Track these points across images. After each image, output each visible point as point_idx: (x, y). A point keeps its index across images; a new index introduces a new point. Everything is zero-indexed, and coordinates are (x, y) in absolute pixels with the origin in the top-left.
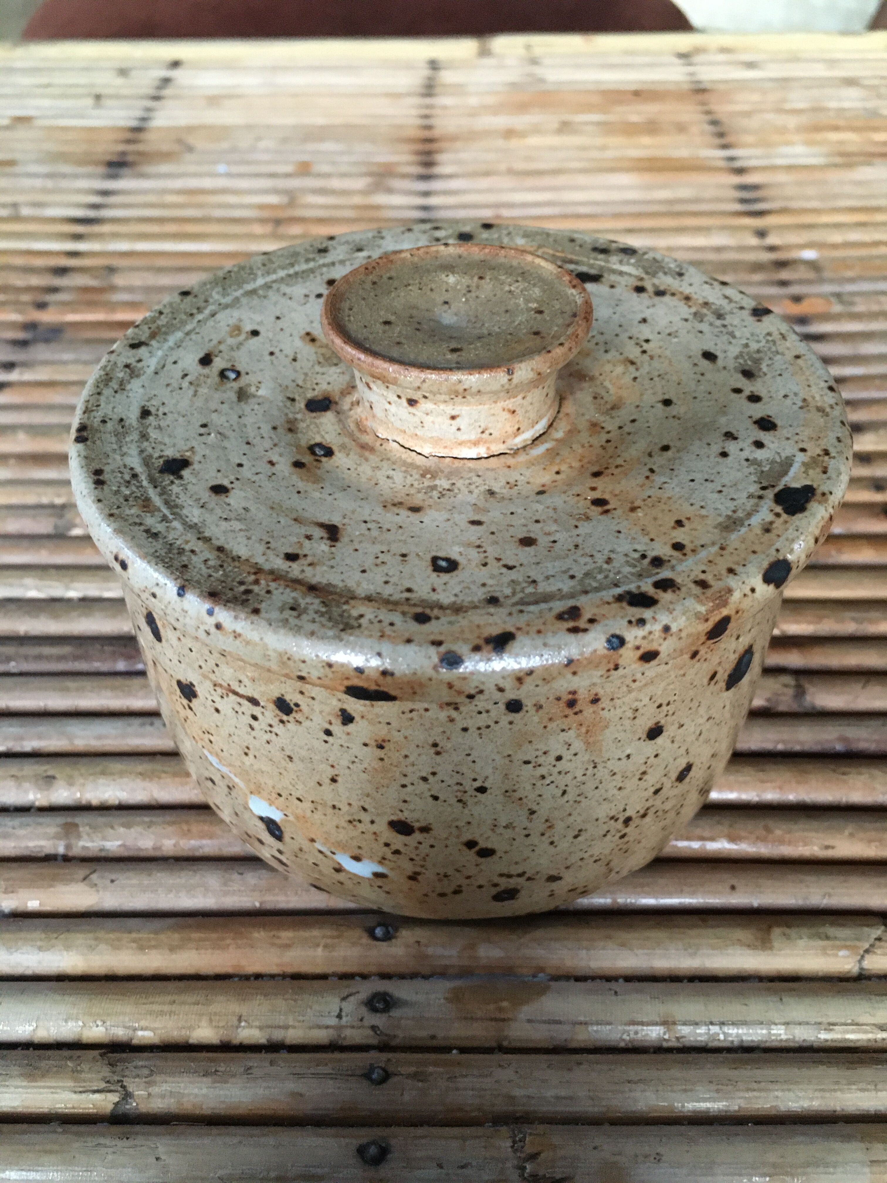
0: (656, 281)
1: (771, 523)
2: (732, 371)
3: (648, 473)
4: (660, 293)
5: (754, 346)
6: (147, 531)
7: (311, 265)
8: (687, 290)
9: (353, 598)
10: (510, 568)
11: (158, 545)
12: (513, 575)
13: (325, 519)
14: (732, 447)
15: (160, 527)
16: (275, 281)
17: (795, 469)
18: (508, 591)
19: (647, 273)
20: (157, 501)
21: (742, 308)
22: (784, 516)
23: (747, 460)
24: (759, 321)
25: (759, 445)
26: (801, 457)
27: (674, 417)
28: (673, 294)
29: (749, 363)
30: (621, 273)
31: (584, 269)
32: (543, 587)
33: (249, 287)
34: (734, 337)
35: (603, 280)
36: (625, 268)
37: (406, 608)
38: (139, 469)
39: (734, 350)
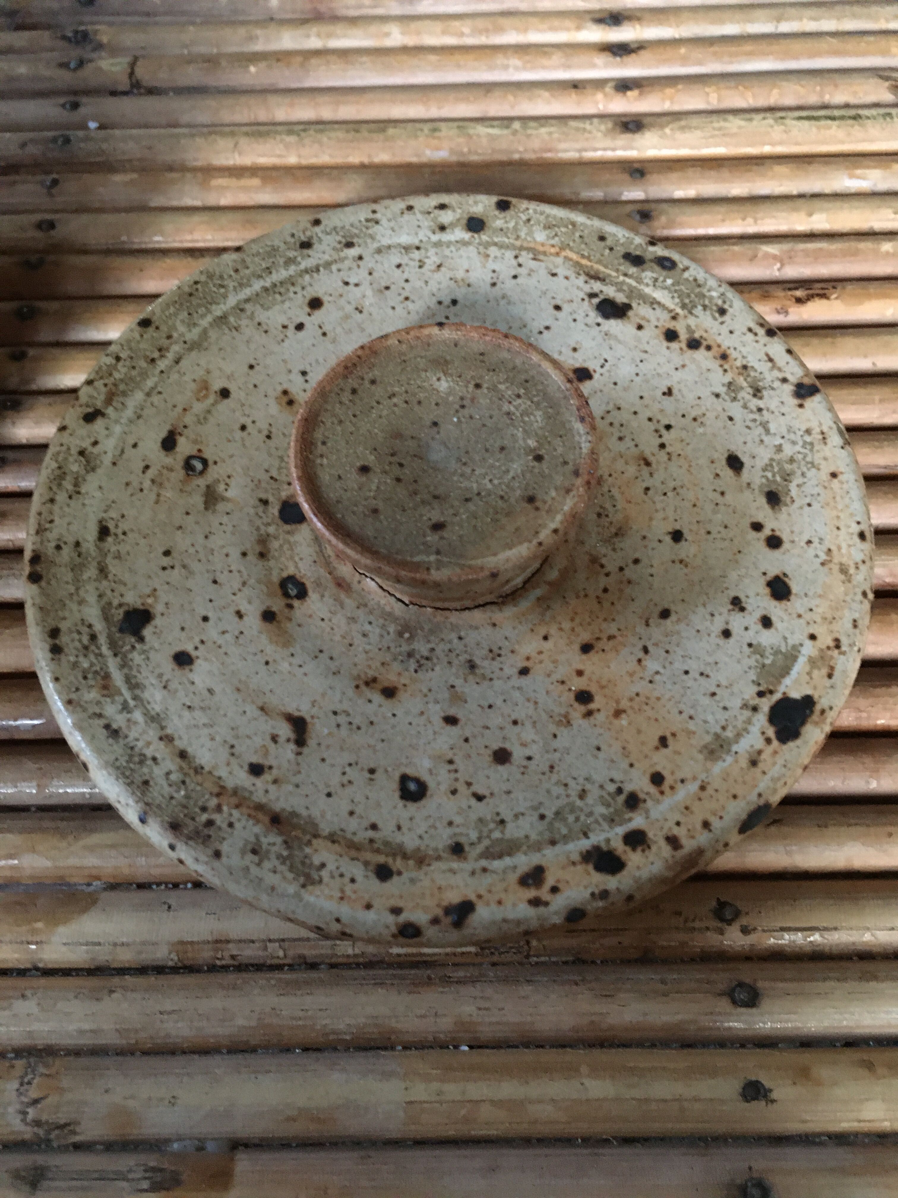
0: (692, 321)
1: (760, 752)
2: (757, 491)
3: (641, 655)
4: (694, 344)
5: (788, 450)
6: (107, 727)
7: (292, 270)
8: (726, 342)
9: (316, 836)
10: (480, 798)
11: (118, 749)
12: (481, 809)
13: (291, 708)
14: (737, 622)
15: (119, 721)
16: (247, 300)
17: (800, 666)
18: (474, 836)
19: (684, 306)
20: (118, 678)
21: (784, 380)
22: (775, 743)
23: (750, 645)
24: (801, 406)
25: (766, 622)
26: (809, 649)
27: (681, 562)
28: (709, 348)
29: (778, 479)
30: (654, 303)
31: (610, 292)
32: (513, 831)
33: (218, 311)
34: (767, 431)
35: (630, 313)
36: (659, 295)
37: (368, 856)
38: (99, 626)
39: (765, 455)
